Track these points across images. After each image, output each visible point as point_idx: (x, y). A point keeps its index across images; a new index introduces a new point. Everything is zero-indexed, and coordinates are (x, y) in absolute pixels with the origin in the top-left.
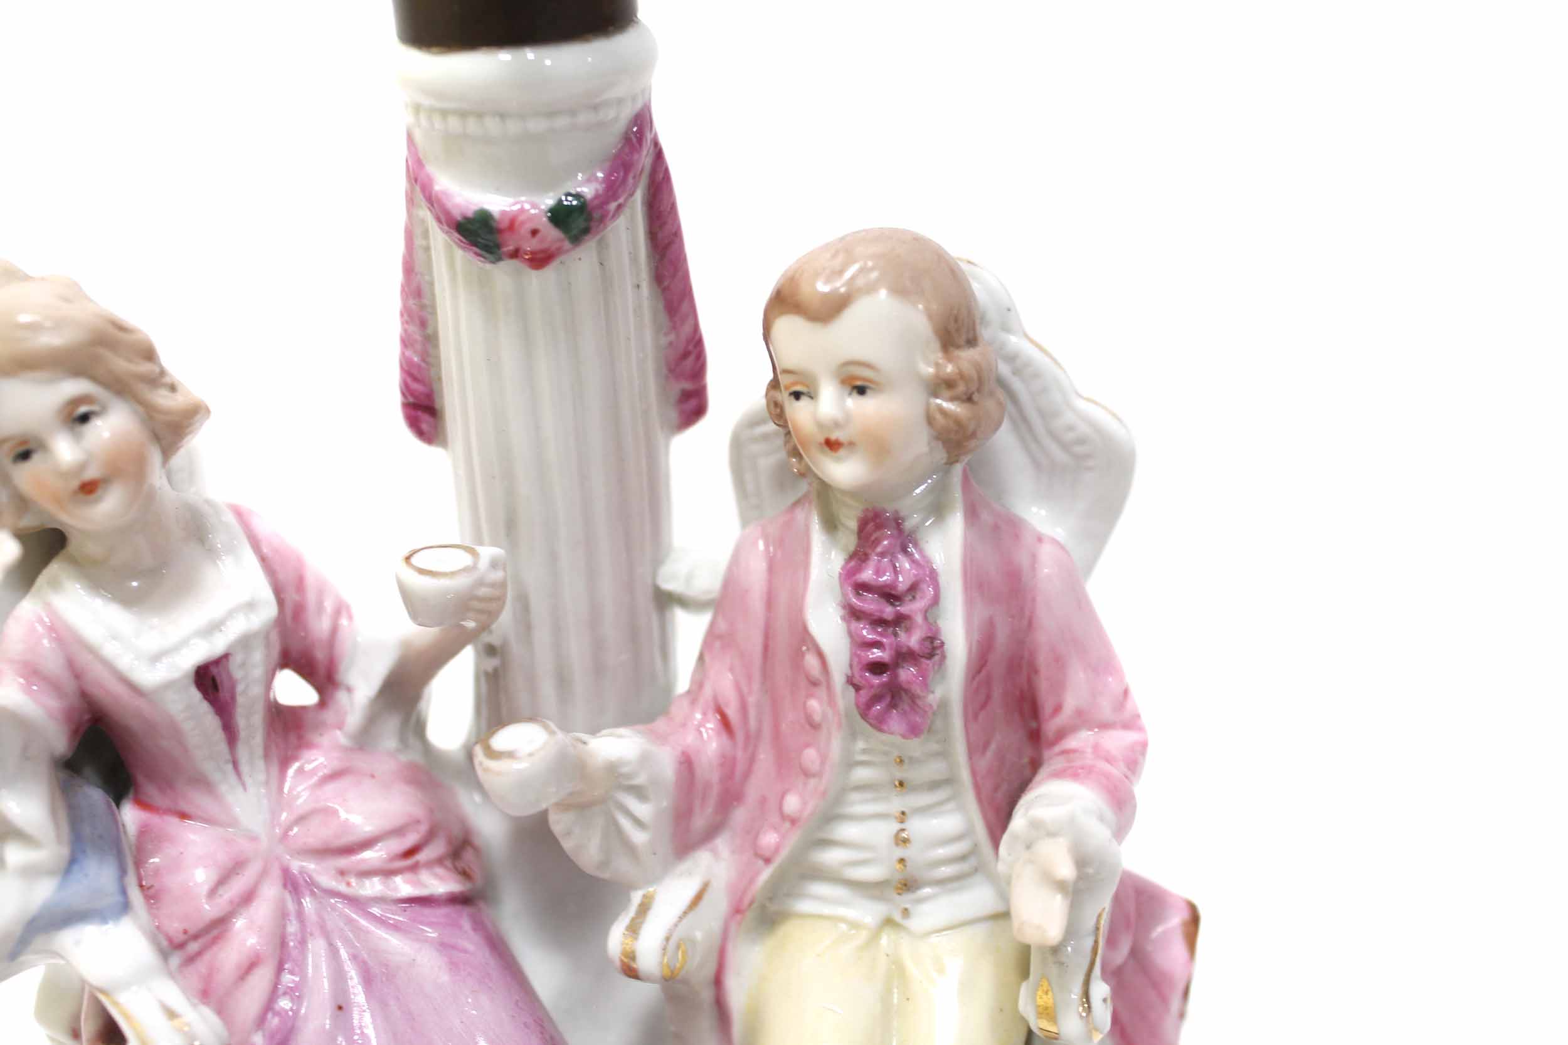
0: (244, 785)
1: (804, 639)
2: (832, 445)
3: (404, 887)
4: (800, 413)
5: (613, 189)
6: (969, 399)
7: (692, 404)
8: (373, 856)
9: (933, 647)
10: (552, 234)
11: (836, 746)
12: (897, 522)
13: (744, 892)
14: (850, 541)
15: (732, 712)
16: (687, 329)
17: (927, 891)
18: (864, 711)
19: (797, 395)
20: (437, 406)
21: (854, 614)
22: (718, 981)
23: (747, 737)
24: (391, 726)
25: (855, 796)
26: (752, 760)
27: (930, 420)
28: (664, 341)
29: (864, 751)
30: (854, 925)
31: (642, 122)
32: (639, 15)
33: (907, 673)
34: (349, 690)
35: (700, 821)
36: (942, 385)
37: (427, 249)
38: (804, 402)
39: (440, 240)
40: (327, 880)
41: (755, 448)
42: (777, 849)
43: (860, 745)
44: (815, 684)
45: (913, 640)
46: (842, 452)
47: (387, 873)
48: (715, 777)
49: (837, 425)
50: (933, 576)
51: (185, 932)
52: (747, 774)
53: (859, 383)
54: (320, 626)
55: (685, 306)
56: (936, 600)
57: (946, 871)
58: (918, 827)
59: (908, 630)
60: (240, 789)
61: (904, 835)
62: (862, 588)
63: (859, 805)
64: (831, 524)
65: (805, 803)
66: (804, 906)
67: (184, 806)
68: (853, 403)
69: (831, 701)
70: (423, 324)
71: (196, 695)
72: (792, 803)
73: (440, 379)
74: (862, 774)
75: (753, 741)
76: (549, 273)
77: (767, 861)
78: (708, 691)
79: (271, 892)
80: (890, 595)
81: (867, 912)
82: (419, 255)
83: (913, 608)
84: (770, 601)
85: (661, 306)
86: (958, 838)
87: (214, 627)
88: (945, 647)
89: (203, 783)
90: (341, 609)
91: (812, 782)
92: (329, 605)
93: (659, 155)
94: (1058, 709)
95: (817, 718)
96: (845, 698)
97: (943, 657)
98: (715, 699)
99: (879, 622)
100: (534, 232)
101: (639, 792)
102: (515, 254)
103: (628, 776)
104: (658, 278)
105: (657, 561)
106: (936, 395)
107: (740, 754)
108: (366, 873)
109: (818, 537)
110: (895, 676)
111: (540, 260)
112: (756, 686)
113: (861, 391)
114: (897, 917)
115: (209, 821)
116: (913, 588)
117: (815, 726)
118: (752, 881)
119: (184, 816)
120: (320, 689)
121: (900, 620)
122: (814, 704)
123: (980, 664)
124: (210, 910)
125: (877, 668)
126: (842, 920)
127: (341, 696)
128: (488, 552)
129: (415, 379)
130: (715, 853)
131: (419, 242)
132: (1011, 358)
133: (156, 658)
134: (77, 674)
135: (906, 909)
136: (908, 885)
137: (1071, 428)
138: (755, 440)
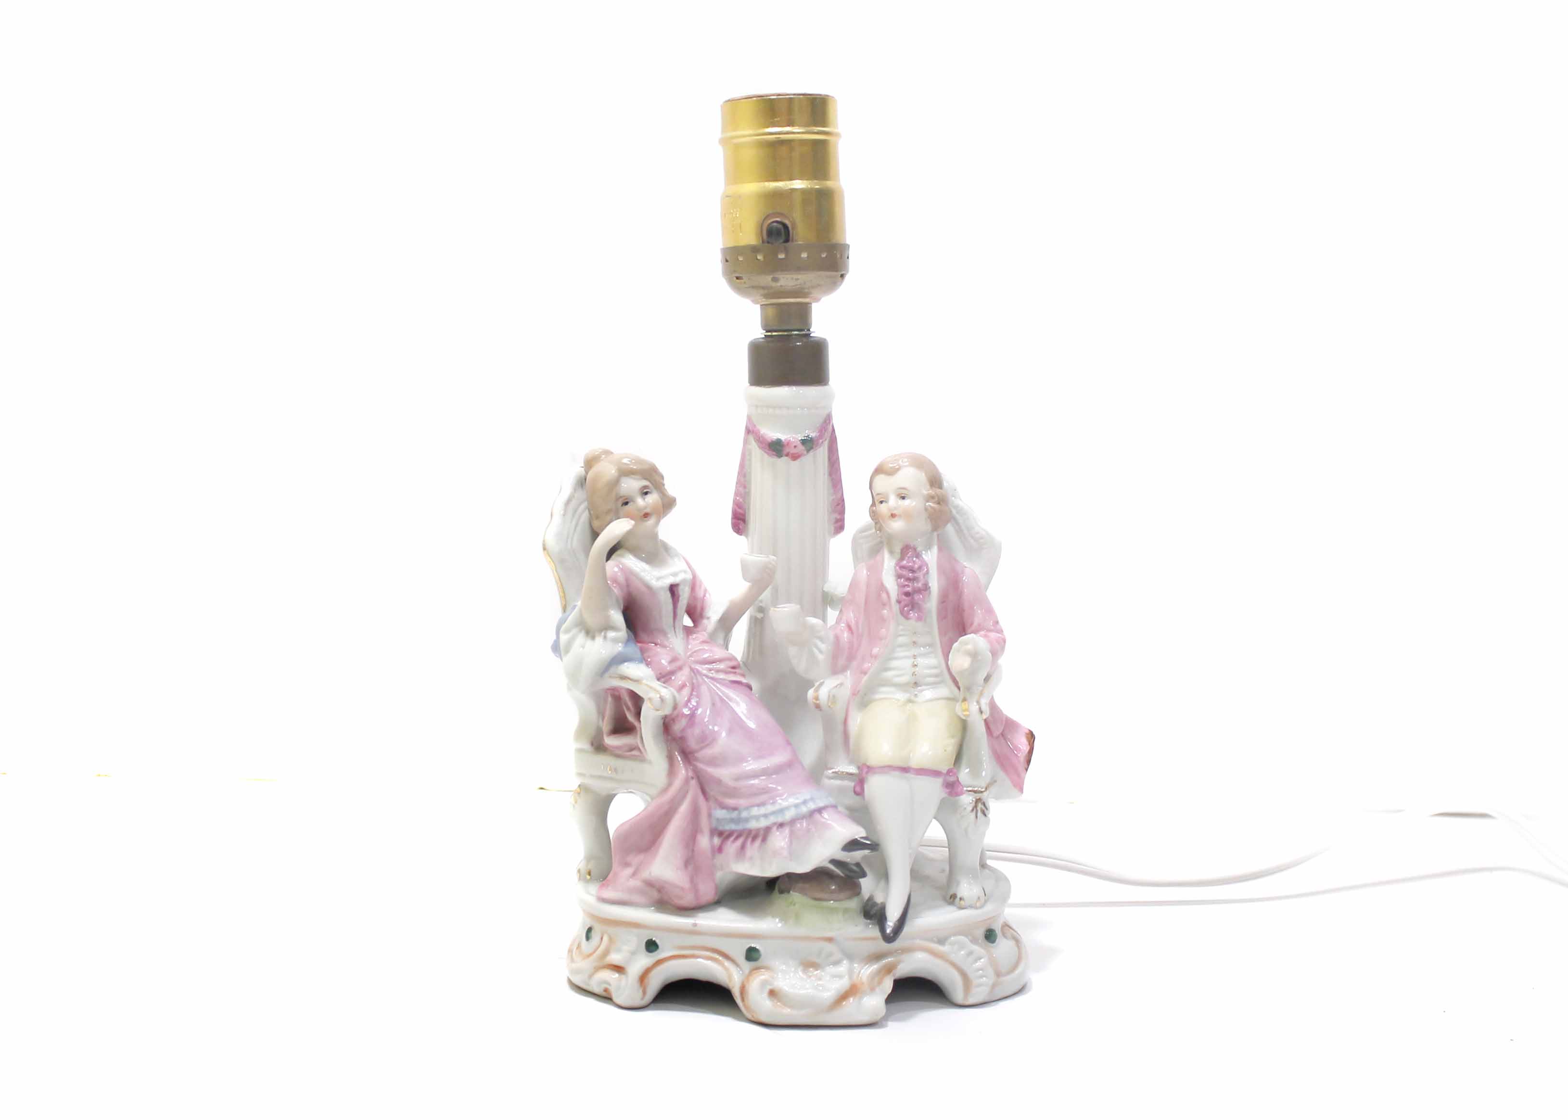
0: (676, 637)
1: (882, 588)
2: (893, 516)
4: (883, 509)
5: (821, 436)
6: (939, 503)
7: (839, 524)
9: (926, 588)
10: (801, 448)
11: (892, 627)
12: (915, 549)
13: (856, 688)
14: (898, 556)
15: (853, 624)
16: (839, 495)
17: (924, 687)
18: (902, 612)
20: (746, 519)
21: (899, 576)
22: (845, 722)
23: (858, 635)
24: (721, 636)
26: (859, 640)
27: (926, 509)
28: (831, 498)
29: (902, 630)
30: (897, 702)
31: (828, 419)
32: (829, 383)
33: (916, 597)
36: (930, 498)
38: (884, 504)
39: (757, 453)
40: (705, 672)
42: (869, 669)
43: (901, 627)
44: (884, 605)
45: (920, 585)
46: (896, 519)
48: (846, 647)
49: (895, 508)
50: (927, 565)
52: (859, 645)
53: (903, 495)
55: (839, 486)
56: (927, 572)
57: (932, 680)
58: (920, 661)
59: (918, 582)
61: (915, 663)
62: (902, 567)
63: (900, 653)
64: (891, 552)
65: (880, 651)
67: (656, 640)
68: (901, 502)
69: (891, 609)
74: (901, 640)
75: (860, 633)
80: (912, 571)
81: (901, 696)
83: (920, 575)
85: (831, 484)
86: (935, 668)
88: (931, 589)
90: (706, 591)
91: (883, 642)
92: (703, 588)
93: (833, 430)
94: (972, 624)
95: (885, 616)
96: (896, 608)
97: (930, 593)
98: (847, 621)
99: (908, 579)
102: (787, 455)
103: (820, 635)
106: (928, 501)
107: (855, 640)
109: (886, 555)
110: (913, 598)
111: (795, 457)
112: (862, 613)
113: (903, 498)
114: (913, 698)
116: (920, 568)
117: (885, 619)
118: (860, 683)
119: (656, 644)
121: (914, 579)
122: (885, 612)
123: (943, 600)
125: (907, 594)
126: (894, 699)
129: (739, 507)
132: (956, 507)
135: (916, 695)
136: (916, 684)
137: (978, 533)
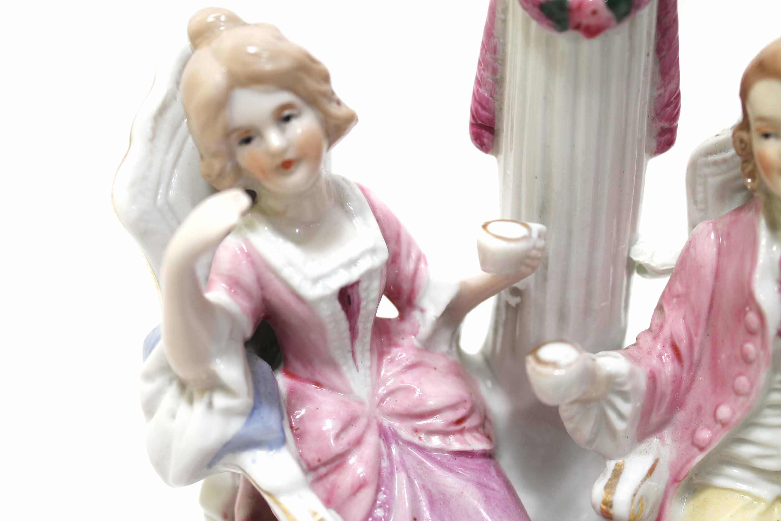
0: (357, 368)
3: (455, 444)
4: (768, 149)
8: (437, 422)
11: (763, 377)
13: (682, 468)
15: (683, 348)
19: (766, 136)
23: (691, 364)
25: (768, 411)
26: (693, 380)
30: (757, 499)
34: (422, 311)
35: (655, 419)
37: (504, 21)
38: (771, 141)
40: (407, 435)
41: (707, 170)
42: (710, 441)
44: (753, 333)
47: (444, 433)
48: (669, 390)
51: (319, 460)
52: (688, 389)
54: (408, 267)
55: (673, 72)
60: (354, 370)
65: (734, 413)
66: (720, 482)
67: (319, 378)
69: (764, 345)
70: (495, 71)
71: (338, 306)
72: (724, 412)
73: (501, 109)
75: (694, 367)
76: (596, 42)
77: (702, 449)
78: (666, 331)
79: (372, 438)
81: (766, 491)
82: (498, 25)
84: (717, 275)
85: (657, 69)
87: (352, 263)
89: (334, 365)
91: (741, 399)
95: (752, 356)
98: (671, 337)
100: (594, 12)
101: (625, 396)
103: (621, 384)
104: (659, 50)
105: (632, 242)
107: (685, 375)
108: (431, 432)
112: (701, 331)
115: (333, 389)
117: (747, 360)
118: (688, 461)
119: (318, 384)
120: (399, 309)
122: (750, 348)
124: (335, 447)
127: (416, 314)
128: (536, 227)
129: (484, 108)
130: (662, 439)
131: (499, 15)
133: (316, 281)
134: (262, 287)
138: (707, 165)
